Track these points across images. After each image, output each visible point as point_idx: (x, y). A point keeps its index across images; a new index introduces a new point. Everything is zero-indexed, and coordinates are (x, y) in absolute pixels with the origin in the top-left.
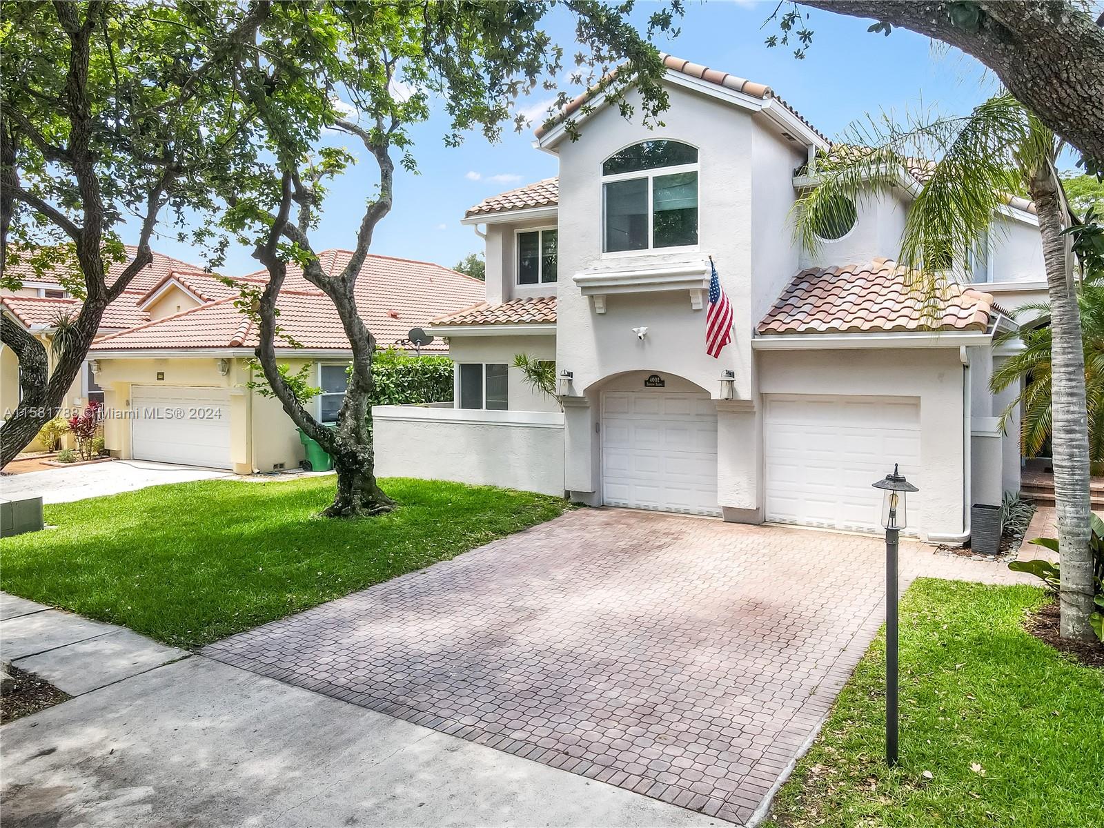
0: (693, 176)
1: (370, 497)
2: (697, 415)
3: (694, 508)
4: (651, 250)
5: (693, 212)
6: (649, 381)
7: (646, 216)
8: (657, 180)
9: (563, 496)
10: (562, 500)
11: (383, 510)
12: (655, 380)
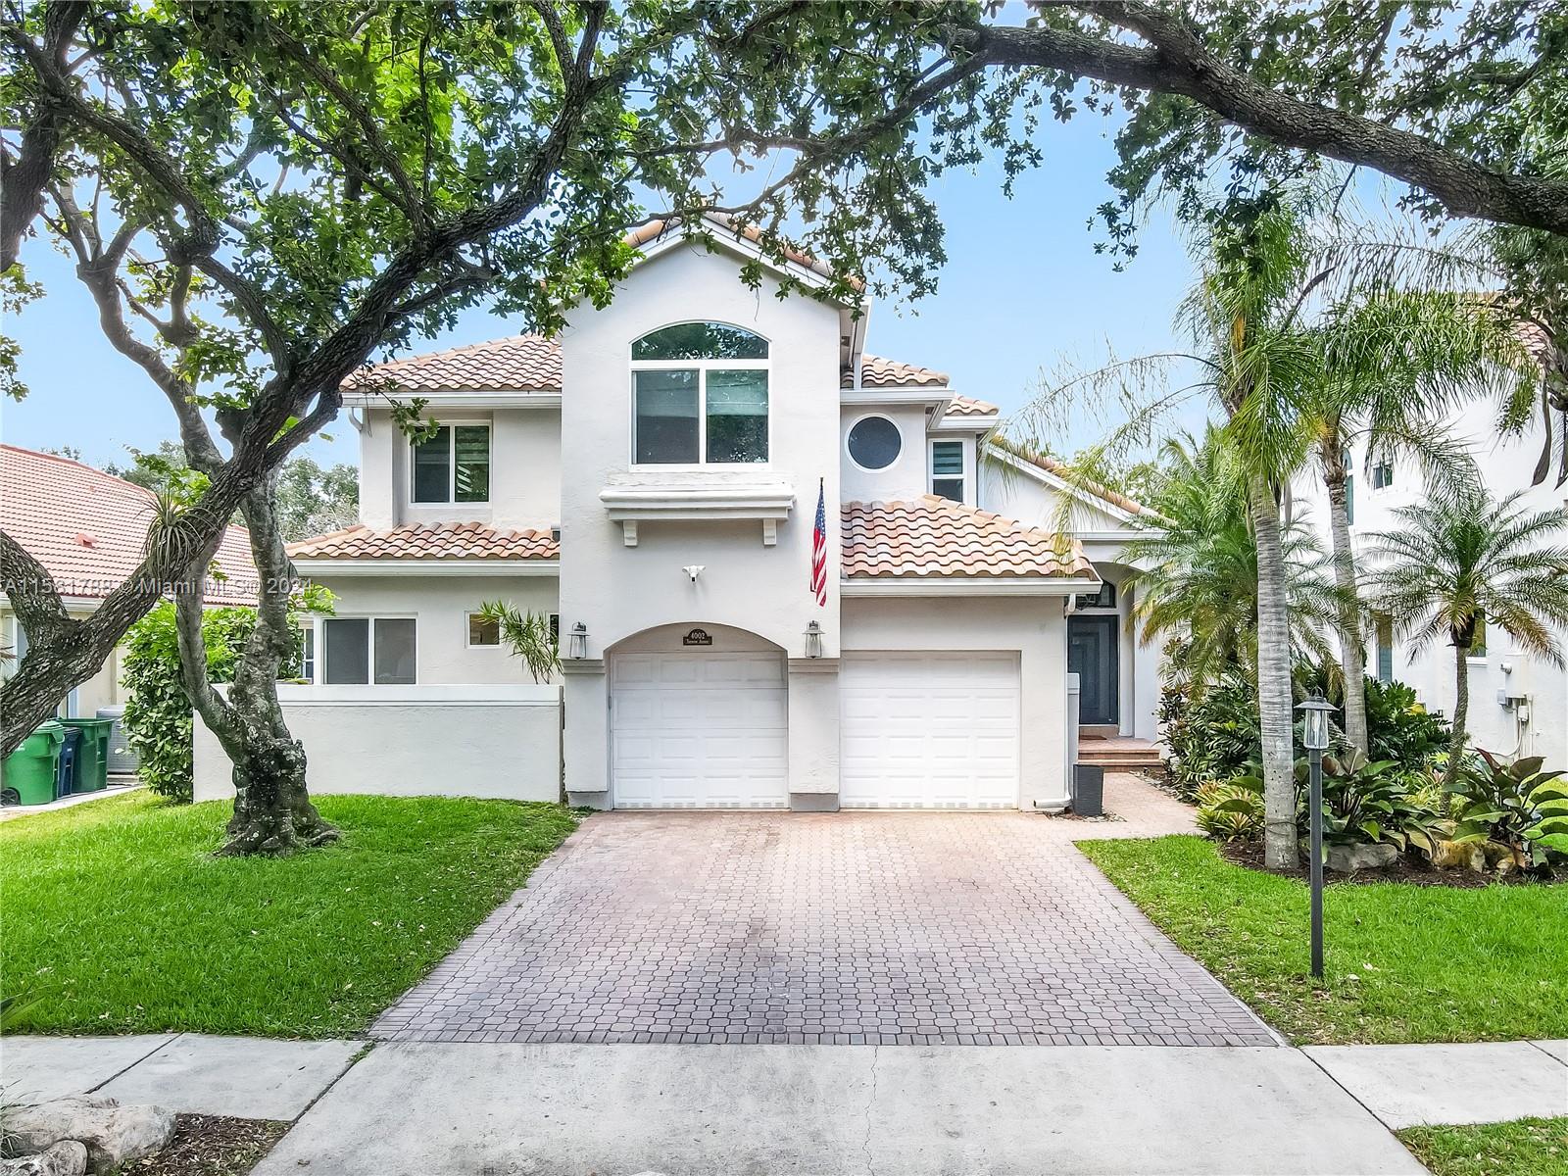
0: (763, 376)
1: (305, 819)
2: (750, 680)
3: (745, 802)
4: (703, 465)
5: (761, 422)
6: (689, 637)
7: (696, 421)
8: (713, 375)
9: (556, 800)
10: (556, 806)
11: (327, 837)
12: (698, 636)
